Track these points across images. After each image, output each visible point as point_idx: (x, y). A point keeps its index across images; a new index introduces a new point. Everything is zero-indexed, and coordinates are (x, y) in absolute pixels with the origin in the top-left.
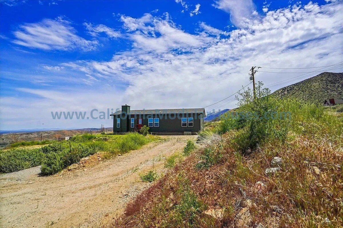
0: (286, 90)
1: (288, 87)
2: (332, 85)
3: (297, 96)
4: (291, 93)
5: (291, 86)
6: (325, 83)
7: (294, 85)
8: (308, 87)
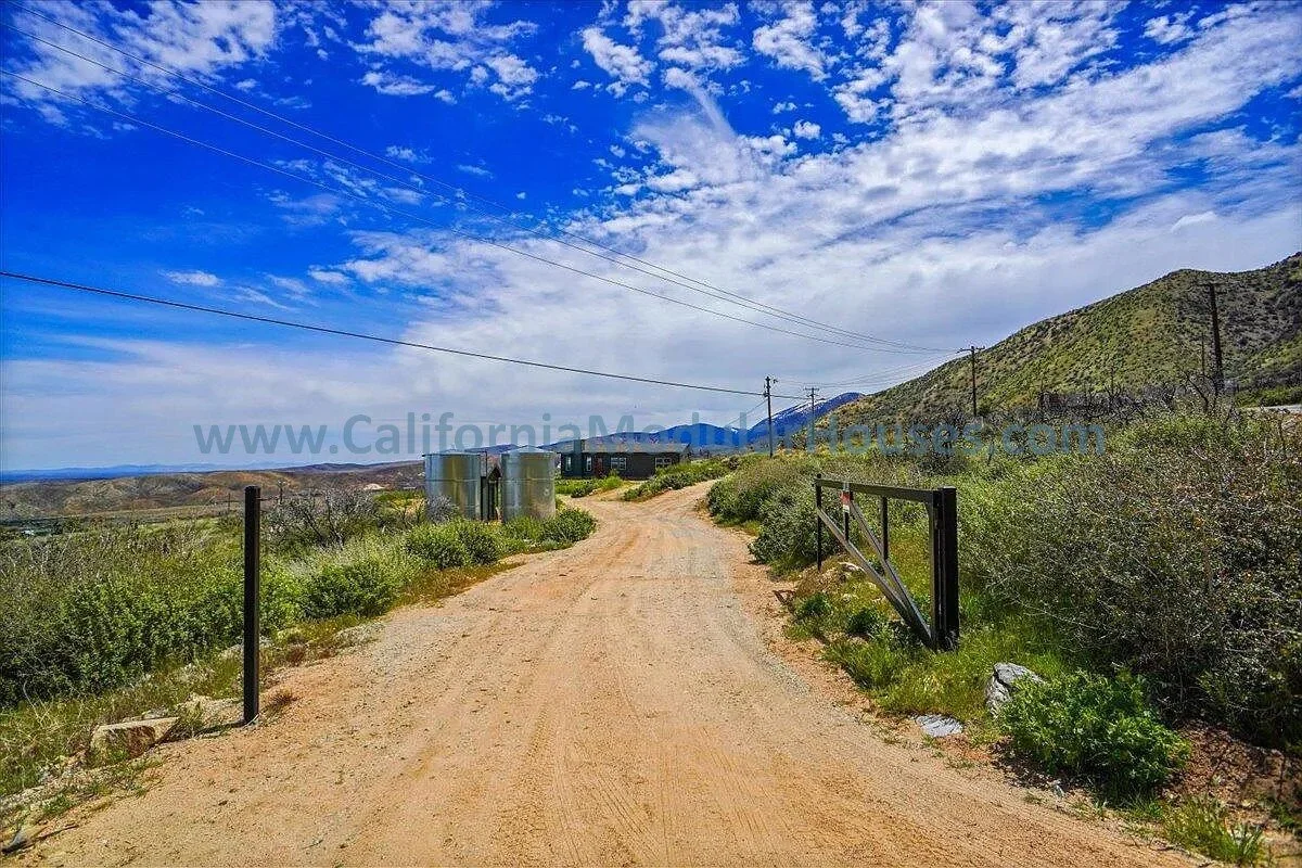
0: (1050, 331)
1: (1059, 321)
2: (1198, 316)
3: (1081, 352)
4: (1063, 344)
5: (1069, 318)
6: (1177, 311)
7: (1078, 312)
8: (1120, 323)
